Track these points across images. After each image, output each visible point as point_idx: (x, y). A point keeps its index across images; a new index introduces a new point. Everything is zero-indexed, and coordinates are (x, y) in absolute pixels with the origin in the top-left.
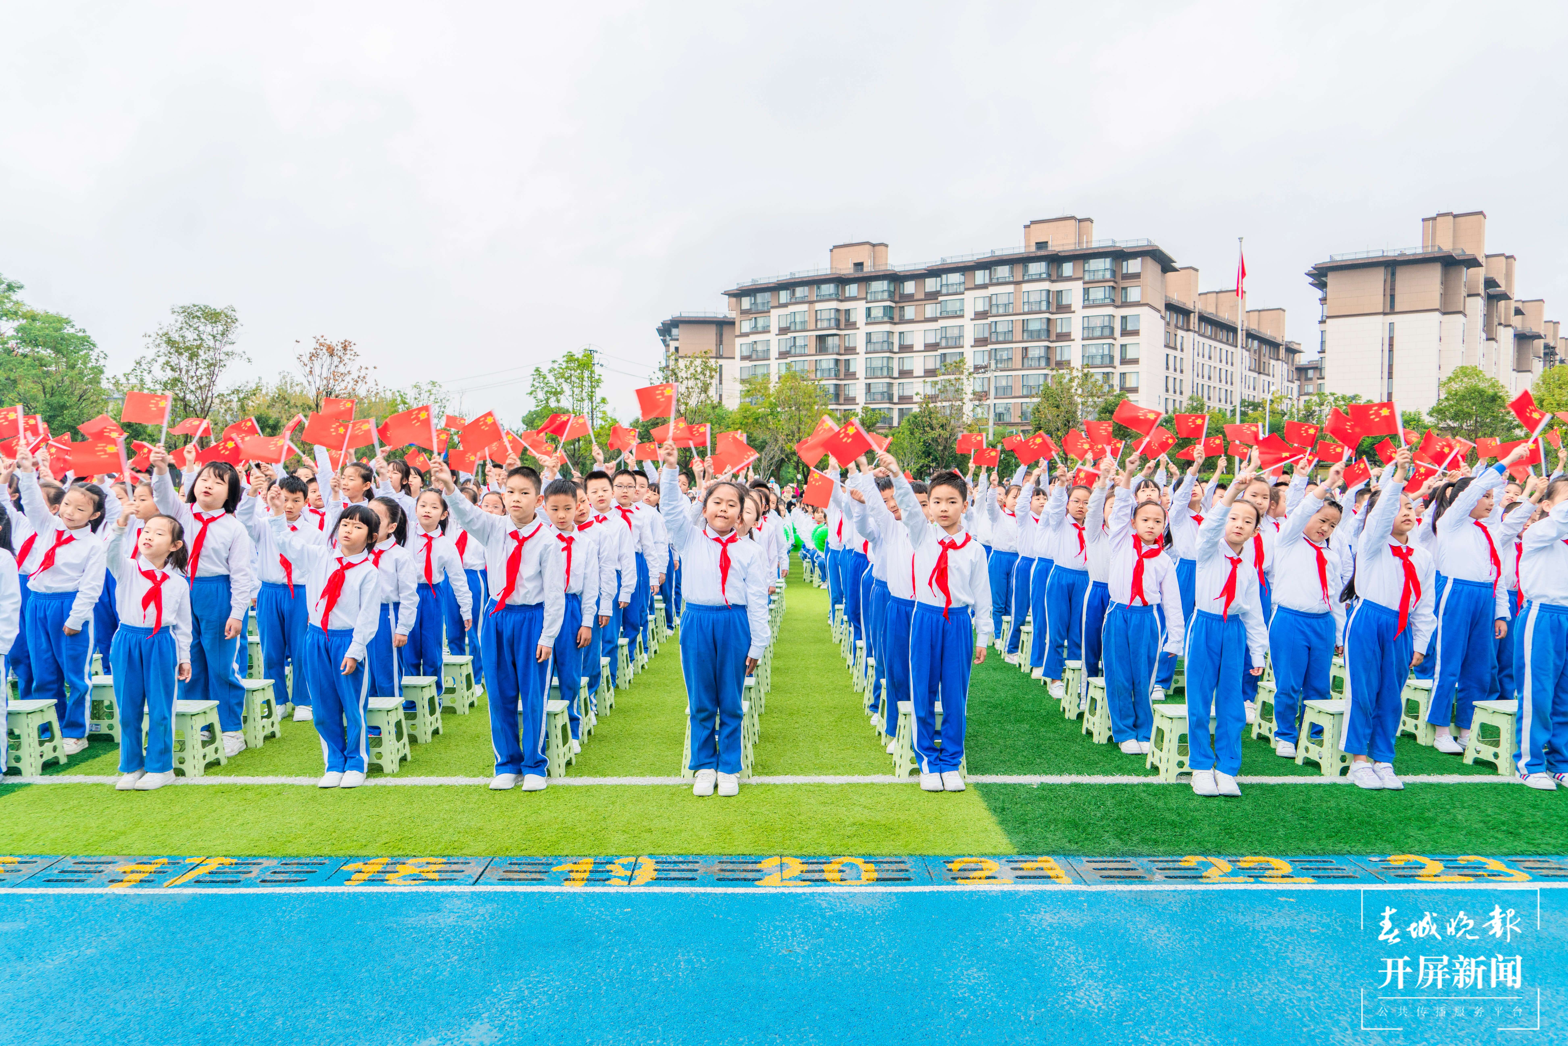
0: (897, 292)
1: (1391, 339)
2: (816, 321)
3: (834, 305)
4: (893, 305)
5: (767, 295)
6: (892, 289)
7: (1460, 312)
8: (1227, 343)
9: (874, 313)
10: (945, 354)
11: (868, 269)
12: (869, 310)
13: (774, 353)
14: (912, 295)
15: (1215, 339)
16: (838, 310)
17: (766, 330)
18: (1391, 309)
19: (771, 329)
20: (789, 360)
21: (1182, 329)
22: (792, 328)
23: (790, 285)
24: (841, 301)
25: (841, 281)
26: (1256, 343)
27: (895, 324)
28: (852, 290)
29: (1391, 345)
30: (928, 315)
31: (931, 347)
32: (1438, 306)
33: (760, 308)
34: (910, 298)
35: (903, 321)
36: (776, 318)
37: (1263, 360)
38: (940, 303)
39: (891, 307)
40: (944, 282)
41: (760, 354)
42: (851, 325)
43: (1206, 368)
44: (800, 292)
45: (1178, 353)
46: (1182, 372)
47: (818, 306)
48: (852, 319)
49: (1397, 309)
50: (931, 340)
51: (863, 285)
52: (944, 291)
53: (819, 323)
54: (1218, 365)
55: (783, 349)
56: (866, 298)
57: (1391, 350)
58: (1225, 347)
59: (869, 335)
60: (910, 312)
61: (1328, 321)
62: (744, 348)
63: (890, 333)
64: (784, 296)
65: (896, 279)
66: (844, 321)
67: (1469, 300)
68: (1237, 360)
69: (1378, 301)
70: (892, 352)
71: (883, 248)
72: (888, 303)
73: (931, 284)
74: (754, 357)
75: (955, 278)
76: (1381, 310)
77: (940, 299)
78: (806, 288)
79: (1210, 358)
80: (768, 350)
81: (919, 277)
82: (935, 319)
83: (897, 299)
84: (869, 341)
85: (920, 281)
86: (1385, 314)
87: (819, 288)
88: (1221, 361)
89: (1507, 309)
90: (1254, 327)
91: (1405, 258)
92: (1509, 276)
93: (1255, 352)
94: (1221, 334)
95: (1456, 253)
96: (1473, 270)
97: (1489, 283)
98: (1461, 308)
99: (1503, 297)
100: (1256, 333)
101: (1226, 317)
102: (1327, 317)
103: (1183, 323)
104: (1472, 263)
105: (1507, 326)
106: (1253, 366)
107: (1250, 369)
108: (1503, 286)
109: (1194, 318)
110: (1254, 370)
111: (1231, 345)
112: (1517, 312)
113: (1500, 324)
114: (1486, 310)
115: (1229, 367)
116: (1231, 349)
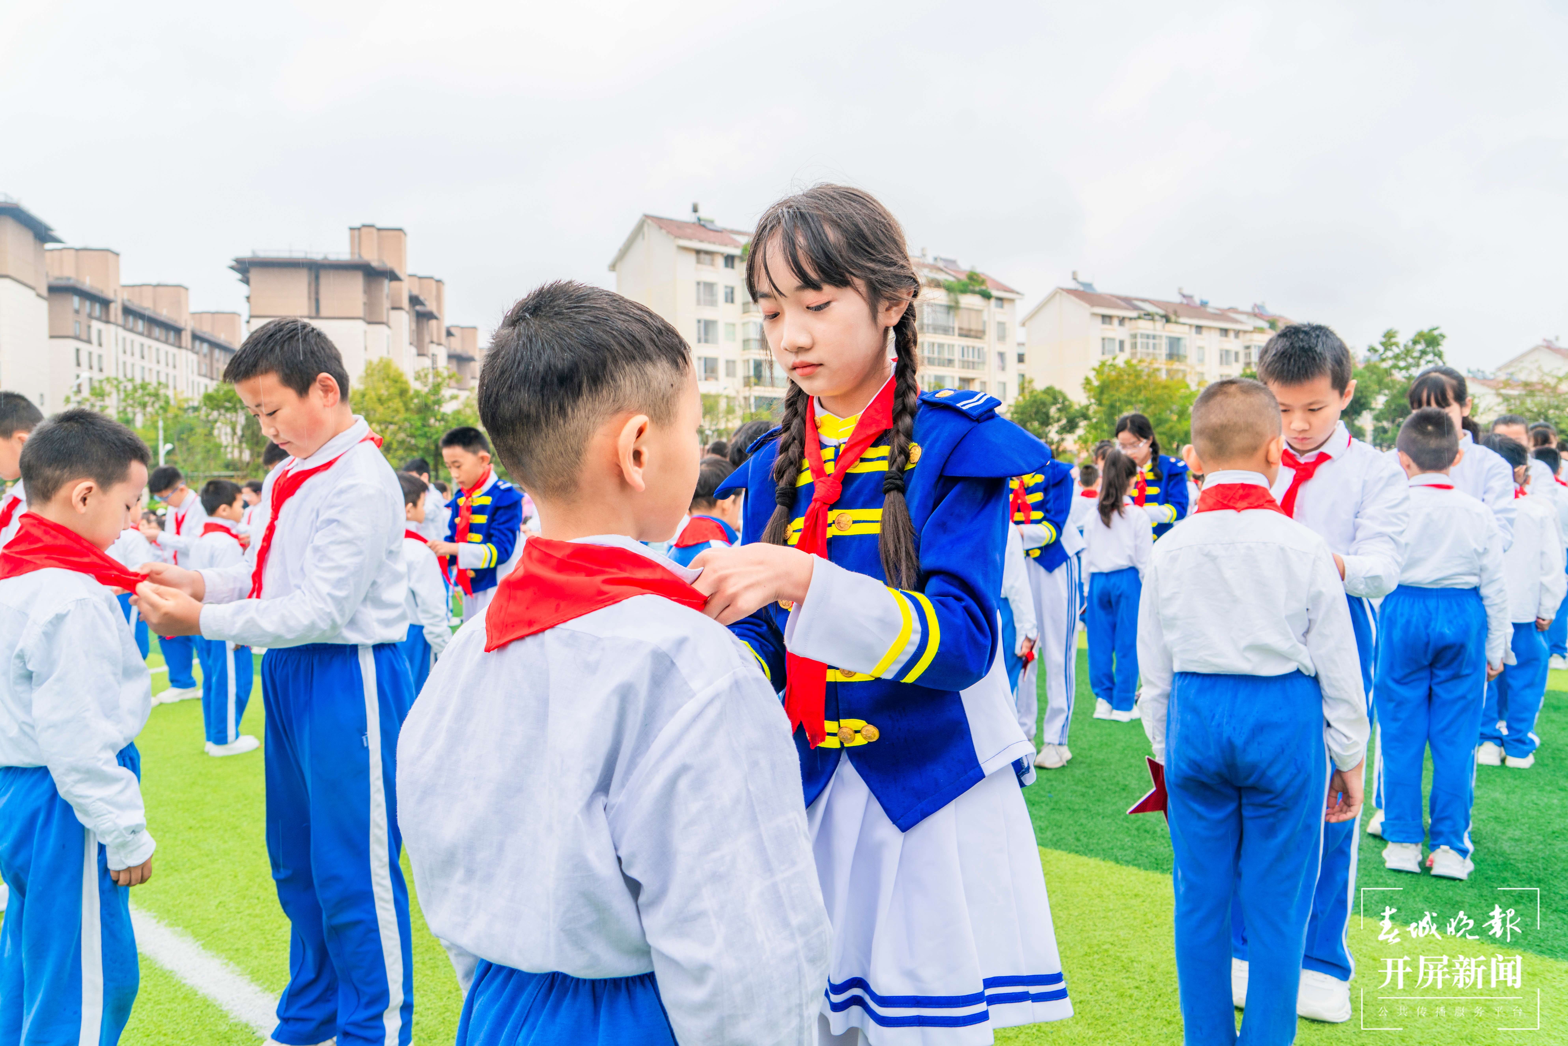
7: (382, 323)
18: (316, 313)
21: (98, 319)
26: (205, 346)
32: (362, 315)
45: (94, 349)
46: (101, 370)
49: (322, 314)
58: (163, 348)
61: (252, 320)
67: (394, 313)
68: (181, 362)
69: (303, 304)
79: (143, 357)
88: (158, 362)
89: (439, 328)
90: (206, 329)
91: (326, 262)
92: (439, 298)
93: (205, 356)
94: (157, 332)
95: (375, 264)
96: (394, 284)
97: (414, 300)
98: (385, 320)
99: (430, 316)
100: (207, 336)
101: (164, 313)
102: (251, 317)
103: (101, 311)
104: (393, 276)
105: (439, 344)
106: (204, 371)
107: (200, 375)
108: (431, 306)
109: (115, 310)
110: (205, 376)
111: (173, 345)
112: (449, 334)
113: (432, 342)
114: (414, 326)
115: (170, 370)
116: (172, 350)
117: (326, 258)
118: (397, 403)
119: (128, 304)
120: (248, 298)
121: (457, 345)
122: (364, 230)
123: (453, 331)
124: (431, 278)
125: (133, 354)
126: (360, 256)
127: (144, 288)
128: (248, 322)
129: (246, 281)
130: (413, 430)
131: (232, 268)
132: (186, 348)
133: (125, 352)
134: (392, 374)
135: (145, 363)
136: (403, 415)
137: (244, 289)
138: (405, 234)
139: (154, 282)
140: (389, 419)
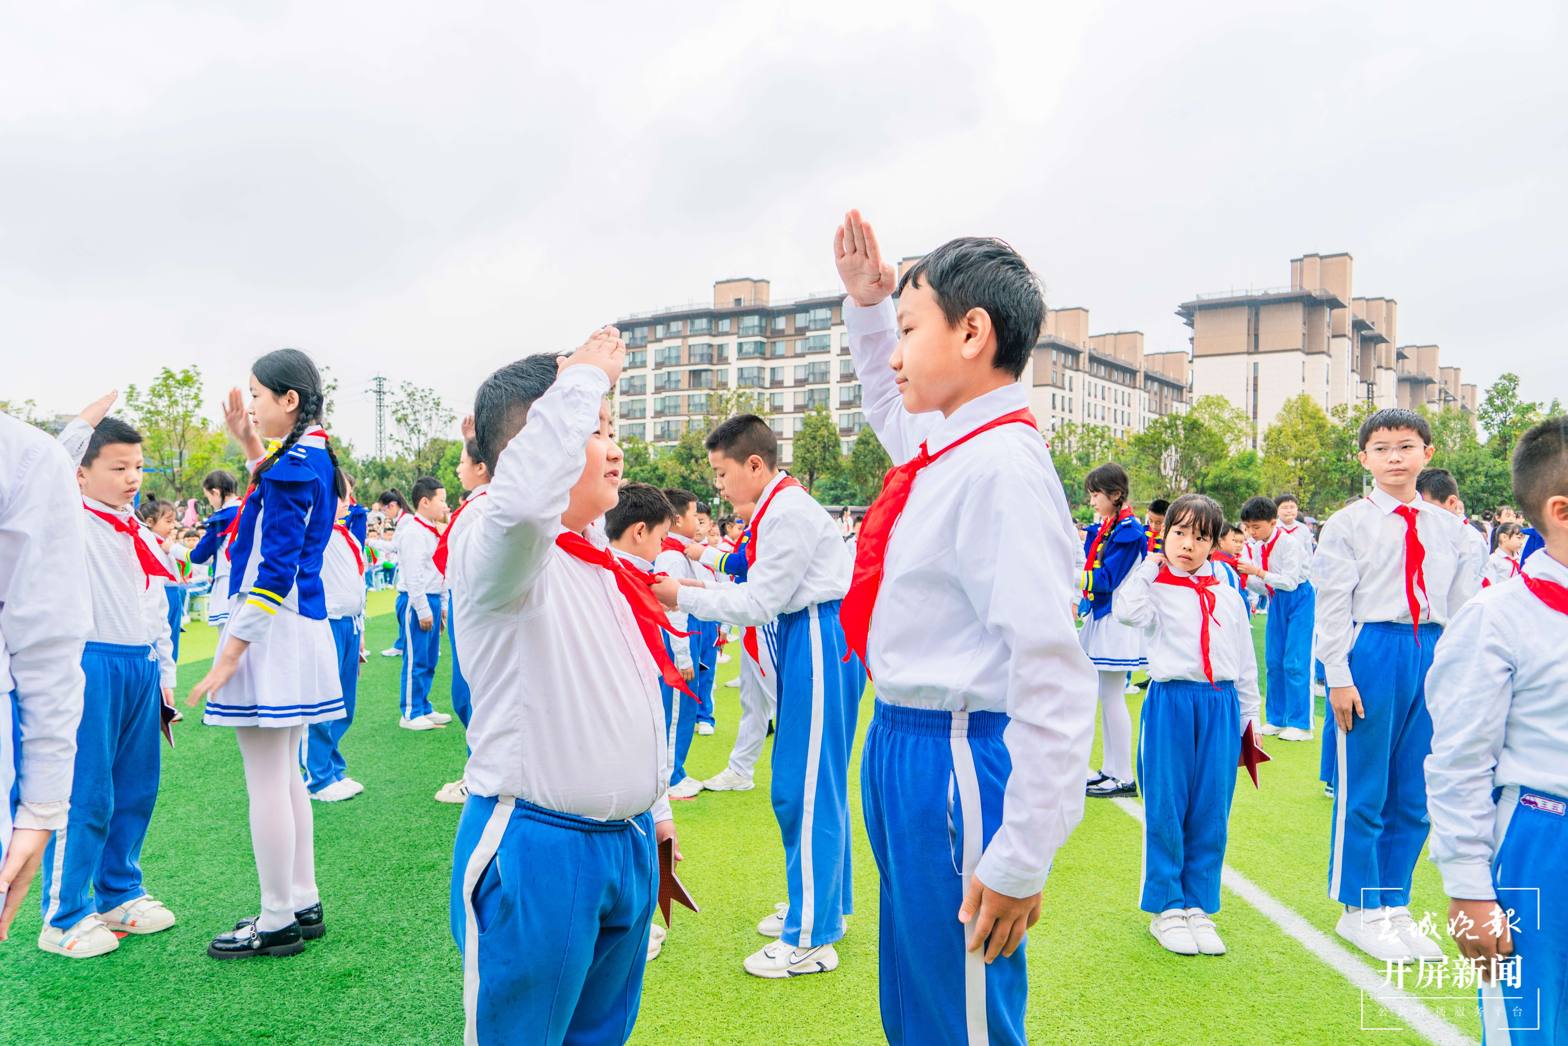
0: (769, 328)
1: (1256, 379)
2: (690, 356)
3: (706, 340)
4: (764, 340)
5: (645, 330)
6: (764, 324)
7: (1323, 353)
8: (1123, 384)
9: (745, 348)
10: (812, 390)
11: (746, 304)
12: (740, 345)
13: (650, 388)
14: (783, 331)
15: (1110, 380)
16: (710, 346)
17: (643, 365)
18: (1255, 349)
19: (648, 364)
20: (664, 394)
21: (1070, 368)
22: (667, 363)
23: (665, 320)
24: (714, 336)
25: (715, 316)
26: (1156, 384)
27: (766, 359)
28: (725, 325)
29: (1255, 385)
30: (799, 350)
31: (800, 383)
32: (1300, 347)
33: (639, 342)
34: (780, 333)
35: (774, 357)
36: (651, 352)
37: (1164, 401)
38: (808, 338)
39: (762, 343)
40: (812, 318)
41: (638, 389)
42: (723, 360)
43: (1099, 409)
44: (675, 326)
45: (1066, 393)
46: (1071, 411)
47: (692, 341)
48: (725, 355)
49: (1261, 349)
50: (801, 375)
51: (735, 320)
52: (812, 326)
53: (692, 358)
54: (1113, 406)
55: (659, 384)
56: (737, 334)
57: (1255, 390)
58: (1121, 388)
59: (741, 370)
60: (781, 347)
61: (1195, 360)
62: (624, 383)
63: (761, 369)
64: (660, 330)
65: (767, 314)
66: (717, 356)
67: (1334, 341)
68: (1135, 401)
69: (1242, 341)
70: (762, 387)
71: (764, 284)
72: (759, 339)
73: (801, 320)
74: (632, 392)
75: (823, 314)
76: (1245, 350)
77: (808, 334)
78: (680, 323)
79: (1103, 398)
80: (645, 385)
81: (791, 312)
82: (802, 355)
83: (768, 334)
84: (741, 377)
85: (791, 317)
86: (1249, 353)
87: (692, 323)
88: (1116, 402)
89: (1388, 352)
90: (1157, 370)
91: (1267, 298)
92: (1389, 320)
93: (1156, 394)
94: (1116, 375)
95: (1316, 293)
96: (1336, 311)
97: (1359, 325)
98: (1325, 350)
99: (1379, 339)
100: (1158, 376)
101: (1123, 358)
102: (1194, 357)
103: (1072, 363)
104: (1334, 303)
105: (1388, 369)
106: (1153, 408)
107: (1149, 411)
108: (1380, 329)
109: (1084, 359)
110: (1155, 412)
111: (1128, 386)
112: (1401, 356)
113: (1380, 367)
114: (1358, 352)
115: (1126, 409)
116: (1128, 390)
117: (1266, 294)
118: (1313, 439)
119: (1095, 353)
120: (1192, 339)
121: (1411, 368)
122: (1305, 260)
123: (1406, 353)
124: (1382, 298)
125: (1096, 397)
126: (1301, 287)
127: (1107, 337)
128: (1191, 362)
129: (1191, 324)
130: (1328, 465)
131: (1178, 313)
132: (1140, 389)
133: (1089, 395)
134: (1310, 409)
135: (1106, 403)
136: (1319, 450)
137: (1189, 332)
138: (1351, 258)
139: (1116, 332)
140: (1304, 455)
